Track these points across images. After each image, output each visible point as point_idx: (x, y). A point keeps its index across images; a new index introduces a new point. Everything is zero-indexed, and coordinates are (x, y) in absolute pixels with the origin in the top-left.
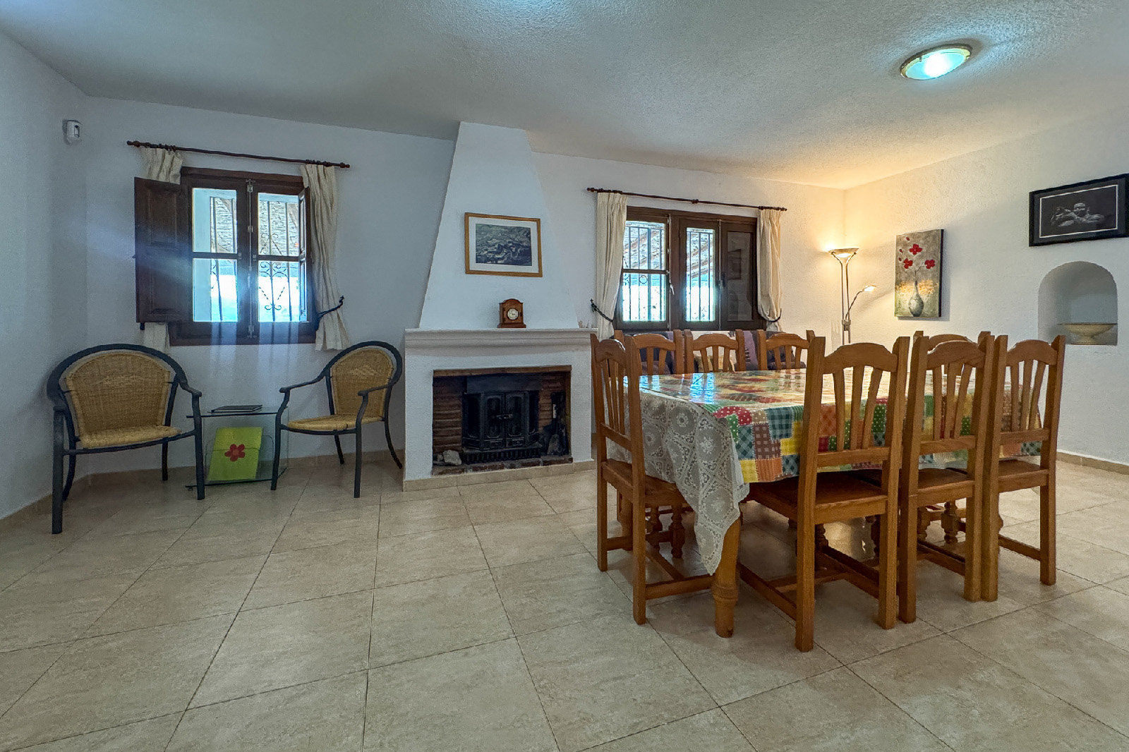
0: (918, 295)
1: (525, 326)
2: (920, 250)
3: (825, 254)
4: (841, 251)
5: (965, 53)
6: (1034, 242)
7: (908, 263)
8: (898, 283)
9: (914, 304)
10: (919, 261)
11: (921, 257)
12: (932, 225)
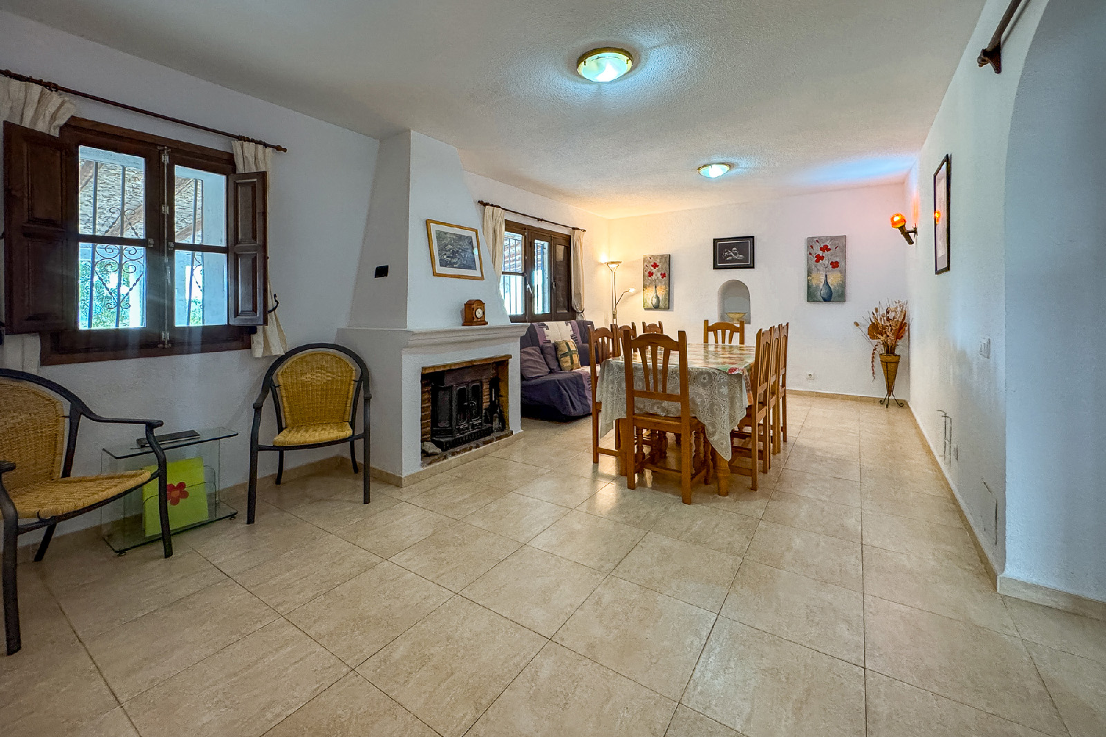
0: (657, 295)
1: (487, 323)
2: (658, 266)
3: (602, 264)
4: (613, 263)
5: (727, 168)
6: (715, 267)
7: (651, 274)
8: (645, 287)
9: (655, 301)
10: (657, 274)
11: (658, 271)
12: (665, 252)
